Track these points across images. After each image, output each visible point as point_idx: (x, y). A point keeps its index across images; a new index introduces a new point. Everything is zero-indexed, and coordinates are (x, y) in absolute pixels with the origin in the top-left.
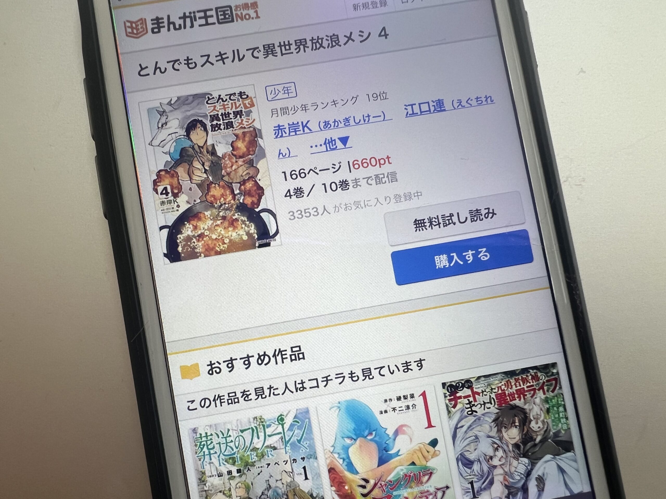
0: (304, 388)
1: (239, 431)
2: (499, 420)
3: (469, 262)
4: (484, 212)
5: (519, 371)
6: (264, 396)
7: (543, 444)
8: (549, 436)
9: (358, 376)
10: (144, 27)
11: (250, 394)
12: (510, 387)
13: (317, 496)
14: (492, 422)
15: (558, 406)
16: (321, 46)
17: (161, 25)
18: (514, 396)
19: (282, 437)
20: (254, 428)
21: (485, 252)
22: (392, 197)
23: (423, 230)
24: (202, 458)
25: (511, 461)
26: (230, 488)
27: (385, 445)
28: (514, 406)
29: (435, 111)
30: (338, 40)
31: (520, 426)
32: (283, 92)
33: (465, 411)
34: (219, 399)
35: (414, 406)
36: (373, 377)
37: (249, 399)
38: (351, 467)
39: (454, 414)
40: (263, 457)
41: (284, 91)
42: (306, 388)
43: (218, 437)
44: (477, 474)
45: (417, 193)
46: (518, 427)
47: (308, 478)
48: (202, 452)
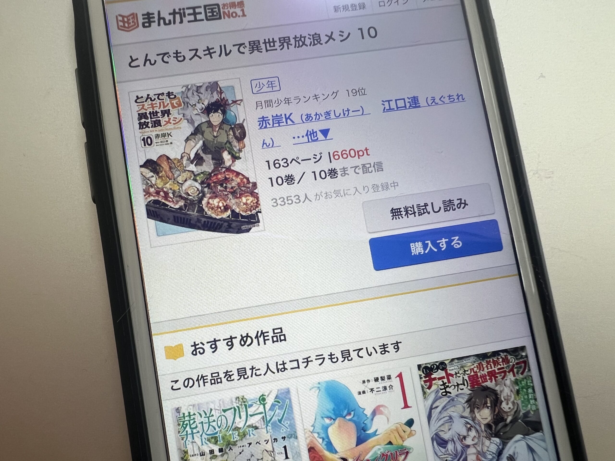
0: (285, 369)
1: (221, 410)
2: (472, 401)
3: (443, 249)
4: (456, 202)
5: (490, 354)
6: (246, 377)
7: (514, 424)
8: (520, 416)
9: (337, 357)
10: (135, 21)
11: (233, 374)
14: (465, 403)
15: (528, 387)
16: (304, 43)
17: (151, 20)
18: (486, 378)
20: (237, 408)
21: (458, 240)
22: (370, 187)
23: (399, 218)
24: (185, 437)
25: (484, 441)
27: (363, 425)
28: (486, 388)
29: (411, 107)
30: (320, 38)
31: (491, 407)
32: (267, 86)
33: (439, 392)
34: (202, 379)
35: (391, 387)
36: (352, 358)
37: (232, 379)
38: (330, 447)
39: (429, 395)
40: (245, 436)
41: (269, 85)
42: (287, 369)
43: (201, 417)
44: (451, 453)
45: (394, 183)
46: (490, 408)
47: (289, 457)
48: (185, 431)
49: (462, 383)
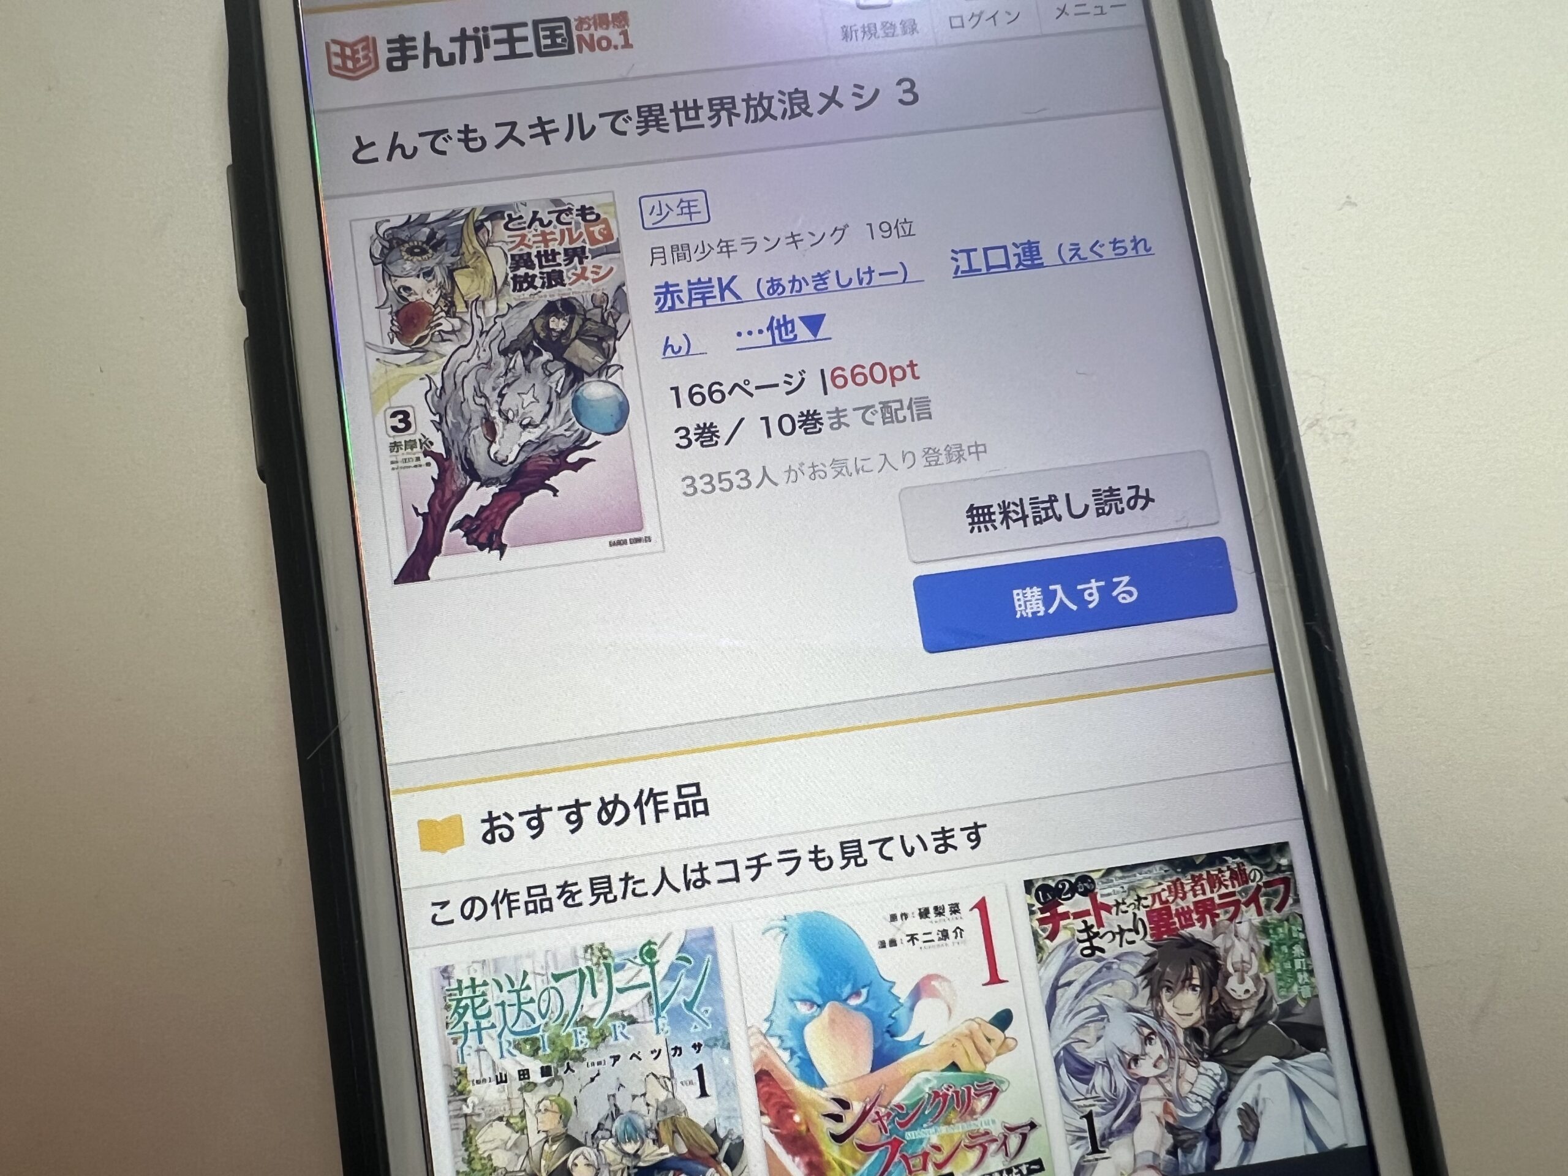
0: (705, 882)
1: (550, 975)
2: (1155, 970)
3: (1091, 606)
4: (1126, 494)
5: (1201, 859)
6: (610, 897)
7: (1257, 1029)
8: (1270, 1013)
9: (829, 858)
10: (371, 55)
11: (579, 891)
12: (1181, 895)
13: (726, 1137)
15: (1292, 941)
16: (768, 113)
17: (409, 53)
18: (1191, 916)
19: (650, 993)
20: (586, 971)
21: (1127, 585)
22: (919, 454)
23: (987, 529)
24: (460, 1038)
25: (1182, 1068)
26: (523, 1111)
27: (890, 1021)
28: (1190, 941)
29: (1021, 267)
30: (806, 102)
31: (1202, 986)
32: (679, 210)
33: (1076, 948)
34: (506, 900)
35: (958, 931)
36: (866, 861)
37: (577, 901)
38: (808, 1071)
39: (1050, 954)
40: (604, 1040)
41: (682, 208)
42: (709, 882)
43: (501, 991)
44: (1102, 1095)
45: (976, 446)
46: (1198, 989)
47: (708, 1092)
48: (461, 1024)
49: (1131, 927)
